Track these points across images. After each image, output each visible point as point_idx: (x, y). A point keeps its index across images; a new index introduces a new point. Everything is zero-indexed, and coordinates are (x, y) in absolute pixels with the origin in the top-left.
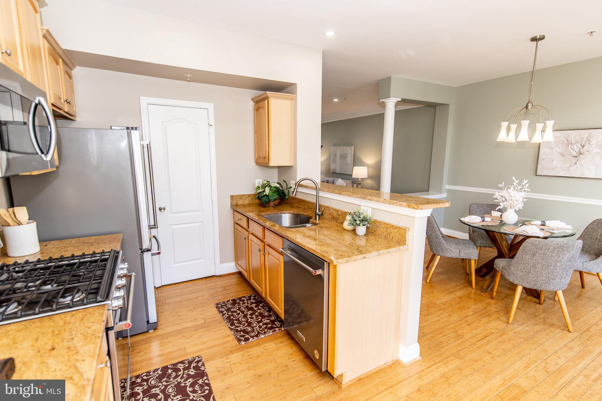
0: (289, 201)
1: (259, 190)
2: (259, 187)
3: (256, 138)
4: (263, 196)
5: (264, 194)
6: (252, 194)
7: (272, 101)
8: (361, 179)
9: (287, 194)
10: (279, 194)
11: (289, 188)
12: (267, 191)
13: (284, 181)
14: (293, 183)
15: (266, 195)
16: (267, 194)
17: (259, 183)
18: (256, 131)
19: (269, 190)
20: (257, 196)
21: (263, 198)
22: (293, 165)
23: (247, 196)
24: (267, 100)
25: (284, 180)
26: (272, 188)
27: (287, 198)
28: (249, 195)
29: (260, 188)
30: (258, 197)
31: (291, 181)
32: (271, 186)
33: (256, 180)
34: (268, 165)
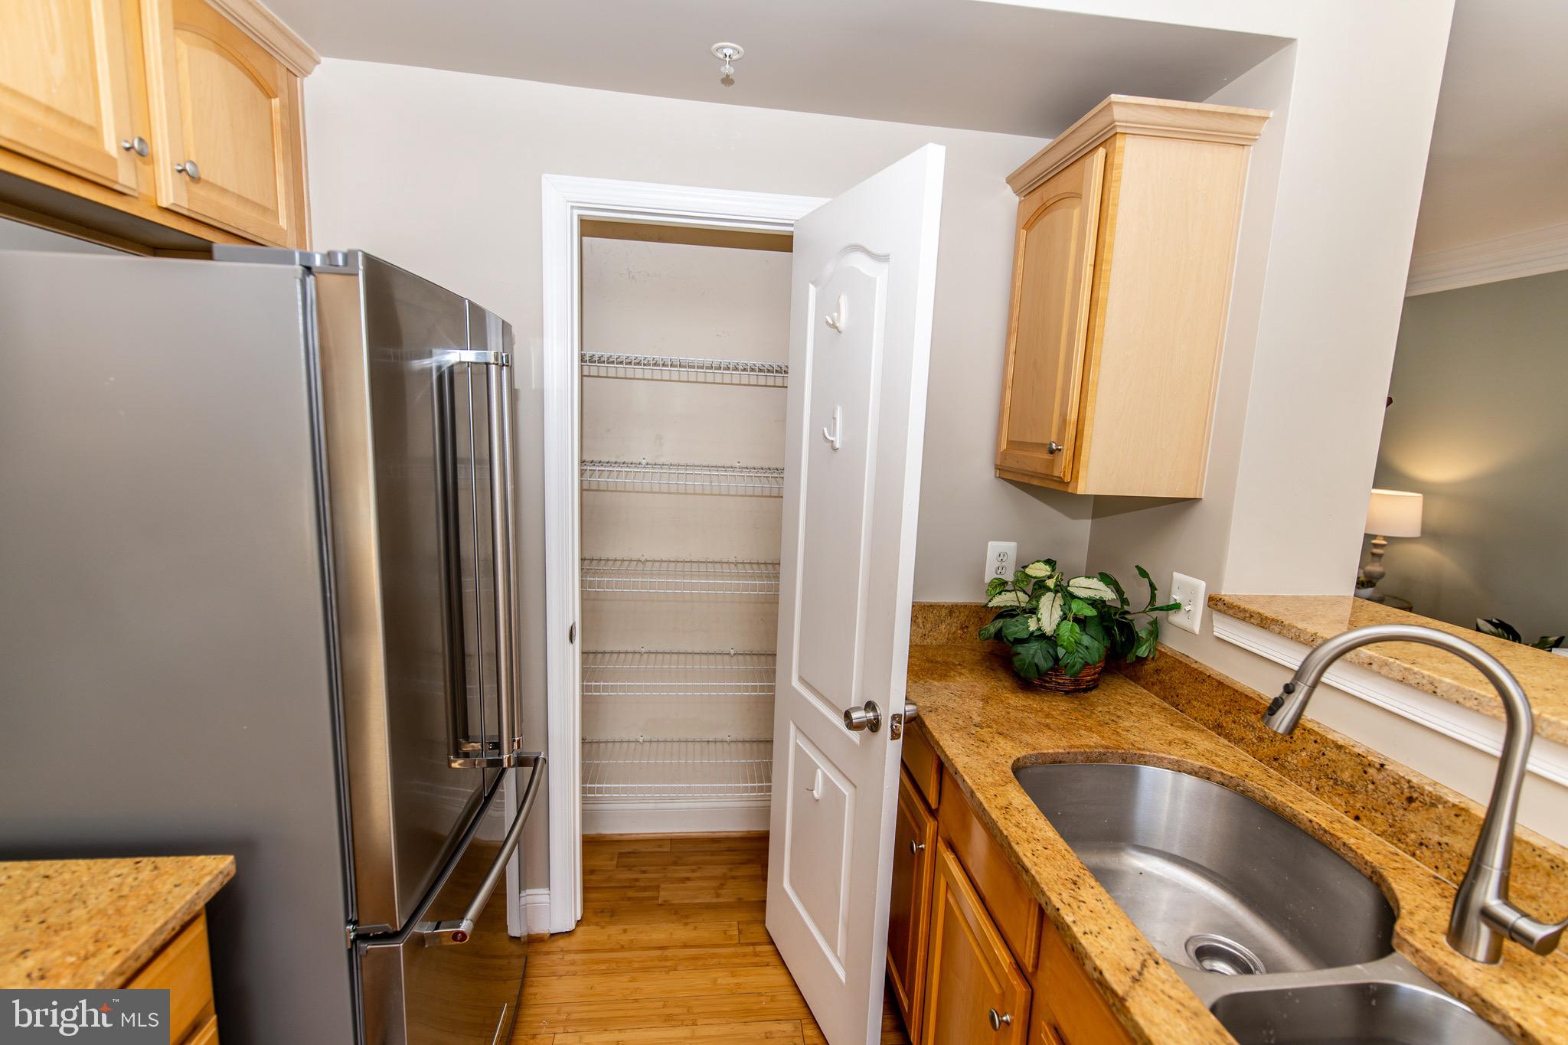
0: (1157, 671)
1: (1000, 593)
2: (1005, 583)
3: (1012, 357)
4: (1025, 635)
5: (1033, 626)
6: (965, 606)
7: (1132, 153)
8: (1386, 538)
9: (1143, 634)
10: (1108, 632)
11: (1161, 609)
12: (1049, 615)
13: (1143, 573)
14: (1194, 590)
15: (1042, 636)
16: (1048, 628)
17: (1002, 557)
18: (1015, 325)
19: (1058, 614)
20: (992, 630)
21: (1020, 649)
22: (1202, 497)
23: (944, 612)
24: (1101, 152)
25: (1137, 567)
26: (1075, 606)
27: (1143, 651)
28: (952, 609)
29: (1009, 587)
30: (999, 635)
31: (1177, 575)
32: (1073, 597)
33: (990, 543)
34: (1070, 490)
